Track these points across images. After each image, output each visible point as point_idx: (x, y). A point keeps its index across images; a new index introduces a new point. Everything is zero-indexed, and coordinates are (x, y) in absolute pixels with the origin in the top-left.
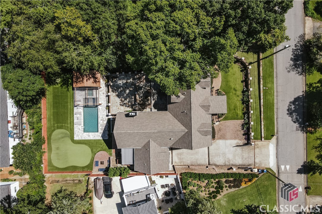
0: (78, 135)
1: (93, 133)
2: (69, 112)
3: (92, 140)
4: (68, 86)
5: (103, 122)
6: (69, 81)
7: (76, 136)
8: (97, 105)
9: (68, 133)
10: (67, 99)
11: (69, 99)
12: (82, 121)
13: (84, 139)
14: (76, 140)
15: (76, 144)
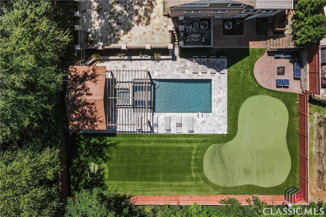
0: (216, 126)
1: (213, 91)
2: (164, 145)
3: (228, 93)
4: (105, 145)
5: (189, 69)
6: (95, 142)
7: (220, 130)
8: (149, 81)
9: (211, 147)
10: (135, 148)
11: (137, 145)
12: (184, 115)
13: (226, 112)
14: (228, 130)
15: (237, 130)
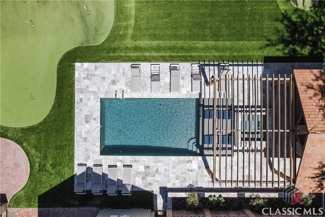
0: (93, 75)
1: (97, 135)
2: (180, 43)
3: (73, 131)
5: (138, 173)
6: (302, 48)
7: (87, 70)
8: (206, 152)
9: (101, 40)
10: (230, 37)
11: (228, 43)
12: (146, 94)
13: (77, 99)
14: (72, 69)
15: (59, 69)
